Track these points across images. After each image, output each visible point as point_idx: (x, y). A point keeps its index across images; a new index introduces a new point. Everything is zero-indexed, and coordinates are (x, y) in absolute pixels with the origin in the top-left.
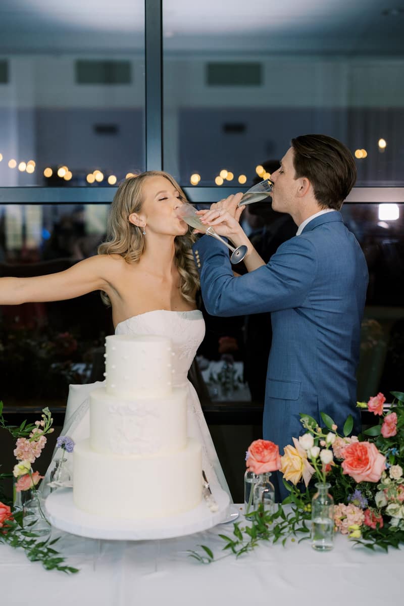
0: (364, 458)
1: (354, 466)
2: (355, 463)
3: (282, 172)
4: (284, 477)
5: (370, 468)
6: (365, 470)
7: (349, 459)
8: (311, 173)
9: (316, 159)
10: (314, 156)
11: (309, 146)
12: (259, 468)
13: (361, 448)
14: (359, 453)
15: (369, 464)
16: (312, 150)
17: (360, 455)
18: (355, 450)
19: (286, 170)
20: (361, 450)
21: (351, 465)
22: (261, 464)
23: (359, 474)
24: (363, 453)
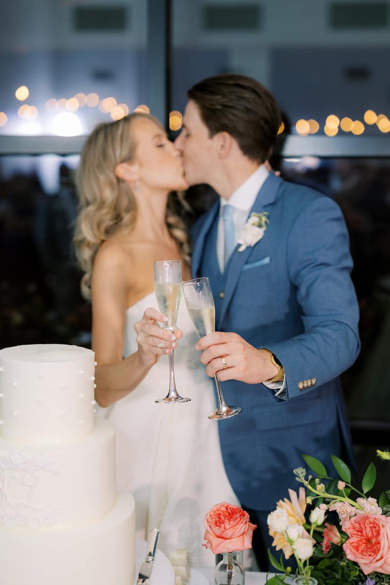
0: (374, 541)
1: (360, 551)
2: (362, 547)
3: (188, 136)
4: (273, 545)
5: (382, 558)
6: (375, 560)
7: (354, 539)
8: (230, 125)
9: (231, 107)
10: (226, 104)
11: (213, 93)
12: (218, 546)
13: (372, 525)
14: (368, 532)
15: (381, 552)
16: (219, 97)
17: (370, 535)
18: (363, 528)
19: (194, 132)
20: (371, 528)
21: (357, 548)
22: (220, 540)
23: (366, 564)
24: (375, 534)
